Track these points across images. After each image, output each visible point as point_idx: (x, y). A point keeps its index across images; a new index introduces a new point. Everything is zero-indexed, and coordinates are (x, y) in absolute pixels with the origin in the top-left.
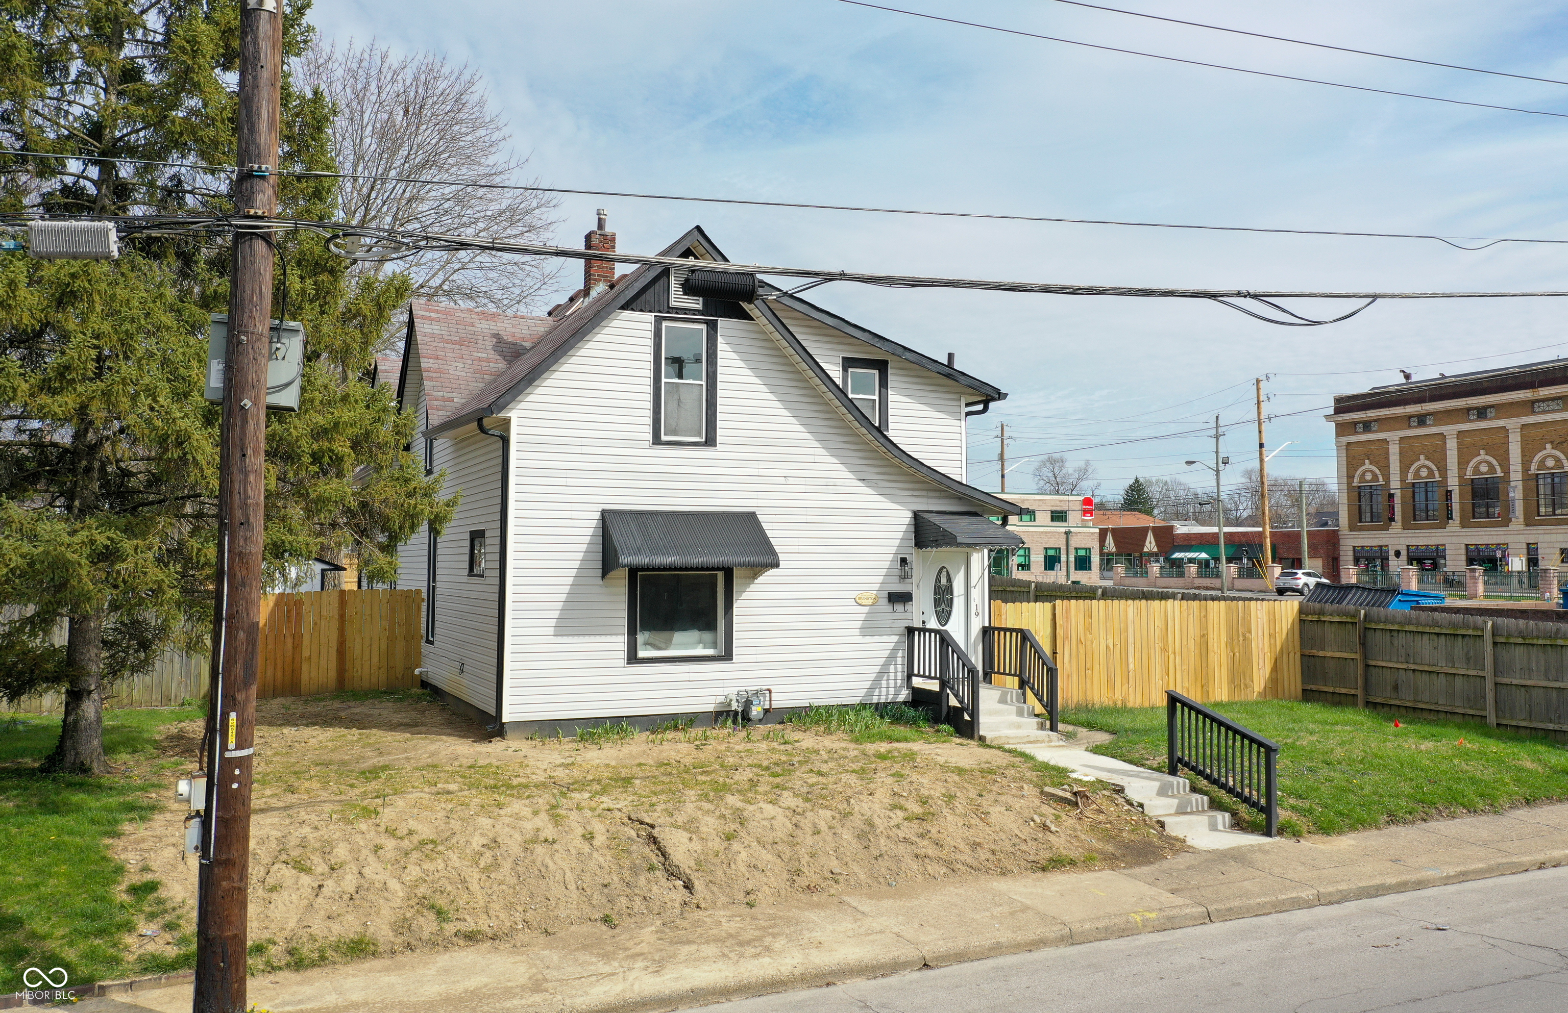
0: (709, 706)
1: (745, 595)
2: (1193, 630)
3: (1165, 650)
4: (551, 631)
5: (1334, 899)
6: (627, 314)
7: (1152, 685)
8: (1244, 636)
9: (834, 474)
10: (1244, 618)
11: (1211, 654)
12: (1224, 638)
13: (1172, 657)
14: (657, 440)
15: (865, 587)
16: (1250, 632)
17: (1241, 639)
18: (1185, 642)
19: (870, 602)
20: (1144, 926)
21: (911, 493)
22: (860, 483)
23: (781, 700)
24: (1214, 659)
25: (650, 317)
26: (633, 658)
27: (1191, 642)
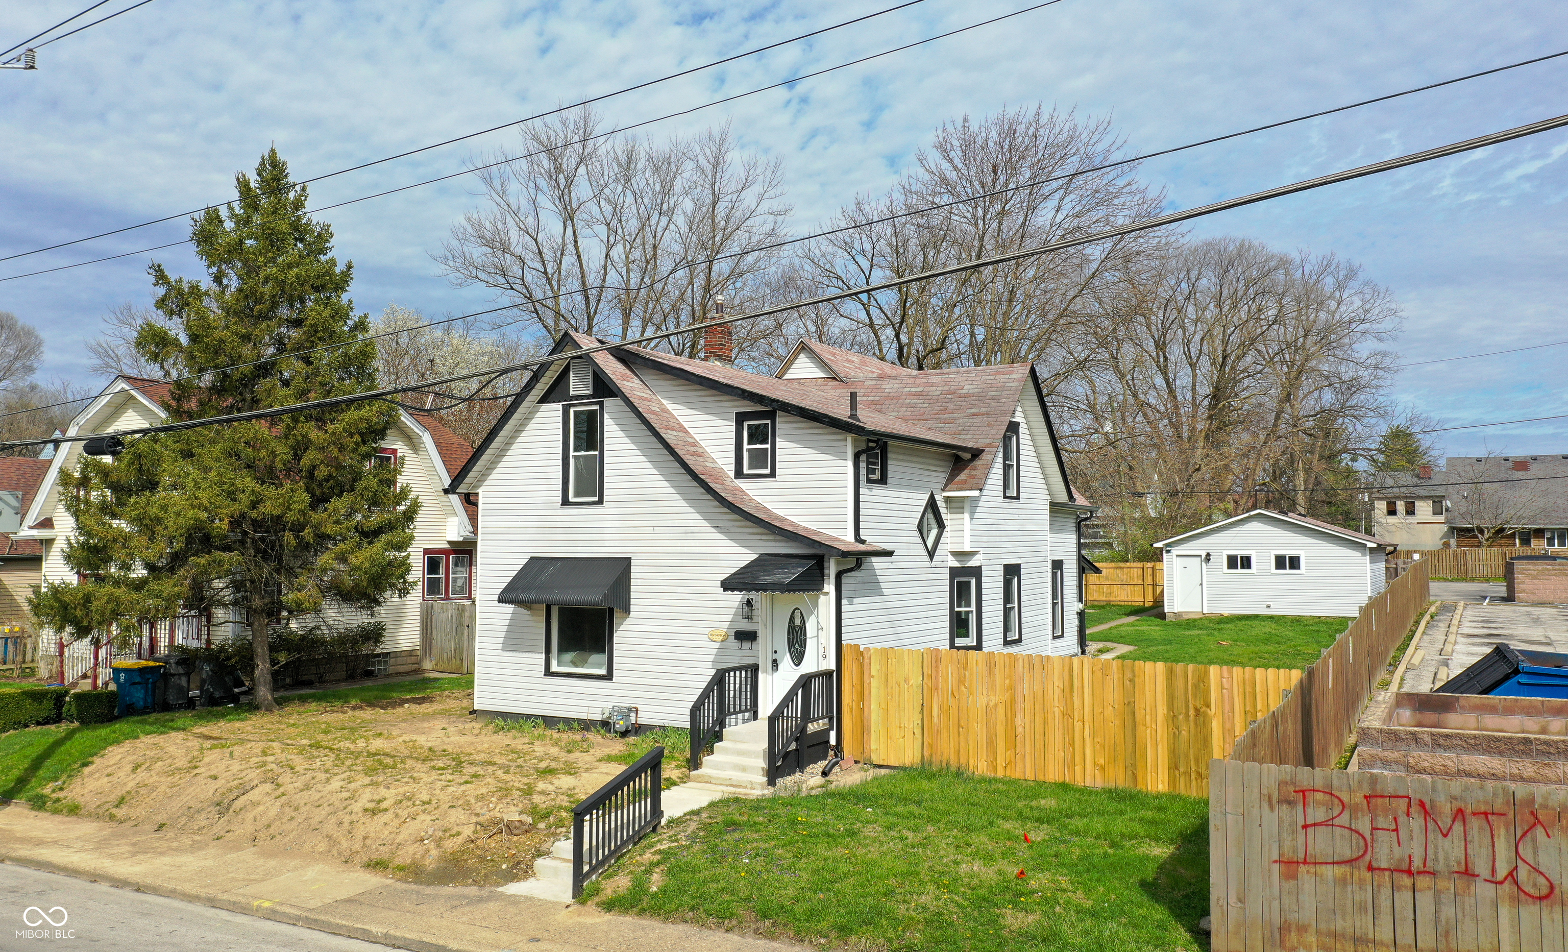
0: (596, 716)
1: (622, 627)
2: (1113, 694)
3: (1067, 715)
4: (500, 646)
5: (398, 943)
6: (545, 406)
7: (1050, 757)
8: (1197, 710)
9: (691, 523)
10: (1196, 686)
11: (1140, 729)
12: (1162, 710)
13: (1078, 725)
14: (565, 502)
15: (717, 624)
16: (1208, 706)
17: (1192, 713)
18: (1098, 710)
19: (720, 638)
20: (257, 910)
21: (759, 537)
22: (713, 530)
23: (644, 718)
24: (1145, 734)
25: (559, 406)
26: (548, 673)
27: (1109, 711)
